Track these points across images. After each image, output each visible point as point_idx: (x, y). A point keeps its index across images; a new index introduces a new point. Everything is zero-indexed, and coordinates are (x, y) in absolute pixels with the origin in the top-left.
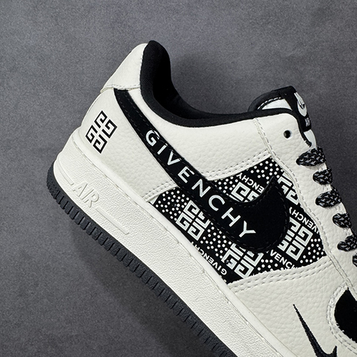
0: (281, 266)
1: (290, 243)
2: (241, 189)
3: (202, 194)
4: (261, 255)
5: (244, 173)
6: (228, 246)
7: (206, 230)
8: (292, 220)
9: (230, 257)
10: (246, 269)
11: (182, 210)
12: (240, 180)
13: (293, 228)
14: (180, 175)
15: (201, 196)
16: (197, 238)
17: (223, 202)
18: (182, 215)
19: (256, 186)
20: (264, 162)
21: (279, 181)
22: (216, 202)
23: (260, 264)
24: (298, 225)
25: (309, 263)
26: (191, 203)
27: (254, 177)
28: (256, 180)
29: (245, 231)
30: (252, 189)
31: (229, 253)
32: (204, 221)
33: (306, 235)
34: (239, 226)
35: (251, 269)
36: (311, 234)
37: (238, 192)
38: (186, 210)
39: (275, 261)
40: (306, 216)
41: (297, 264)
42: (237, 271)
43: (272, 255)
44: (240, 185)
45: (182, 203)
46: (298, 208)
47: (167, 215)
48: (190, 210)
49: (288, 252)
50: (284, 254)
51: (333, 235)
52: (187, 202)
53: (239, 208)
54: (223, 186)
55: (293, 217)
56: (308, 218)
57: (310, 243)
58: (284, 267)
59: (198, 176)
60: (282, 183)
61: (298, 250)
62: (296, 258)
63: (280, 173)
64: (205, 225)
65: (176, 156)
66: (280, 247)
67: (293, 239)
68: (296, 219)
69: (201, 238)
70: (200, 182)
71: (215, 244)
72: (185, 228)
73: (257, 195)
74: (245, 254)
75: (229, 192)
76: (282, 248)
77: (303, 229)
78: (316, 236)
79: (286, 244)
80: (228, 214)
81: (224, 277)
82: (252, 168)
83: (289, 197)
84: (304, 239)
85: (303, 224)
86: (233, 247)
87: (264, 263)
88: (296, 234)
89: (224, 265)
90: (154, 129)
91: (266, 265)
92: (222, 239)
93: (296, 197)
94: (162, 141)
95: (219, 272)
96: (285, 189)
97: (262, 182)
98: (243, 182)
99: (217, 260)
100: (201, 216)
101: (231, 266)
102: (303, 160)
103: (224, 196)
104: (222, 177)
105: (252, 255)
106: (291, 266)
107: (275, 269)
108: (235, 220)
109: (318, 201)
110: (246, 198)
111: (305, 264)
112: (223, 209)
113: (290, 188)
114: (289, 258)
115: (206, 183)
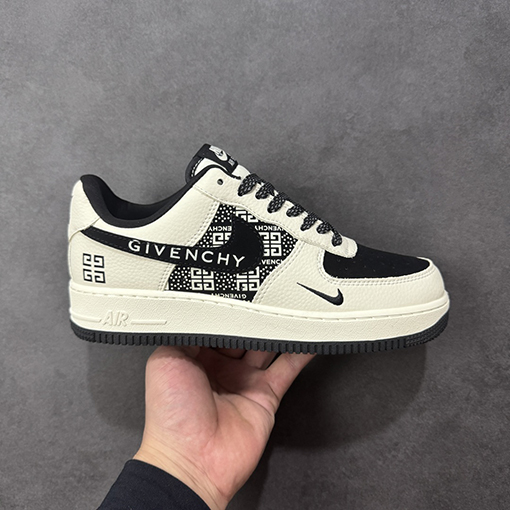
0: (274, 266)
1: (270, 248)
2: (217, 237)
3: (195, 258)
4: (258, 268)
5: (212, 225)
6: (235, 278)
7: (214, 279)
8: (261, 234)
9: (241, 284)
10: (255, 284)
11: (190, 278)
12: (213, 232)
13: (265, 238)
14: (172, 256)
15: (195, 260)
16: (213, 289)
17: (212, 253)
18: (193, 282)
19: (225, 228)
20: (218, 210)
21: (237, 215)
22: (207, 257)
23: (261, 274)
24: (267, 234)
25: (290, 252)
26: (193, 269)
27: (219, 223)
28: (222, 225)
29: (238, 261)
30: (224, 232)
31: (238, 282)
33: (277, 237)
34: (232, 260)
35: (258, 281)
36: (279, 234)
37: (217, 240)
38: (193, 277)
39: (269, 266)
40: (268, 225)
41: (283, 258)
42: (251, 289)
43: (264, 263)
44: (215, 235)
45: (186, 274)
46: (260, 223)
47: (183, 290)
48: (195, 274)
49: (273, 255)
50: (270, 258)
51: (293, 225)
52: (190, 270)
53: (224, 250)
54: (204, 243)
55: (261, 231)
56: (271, 225)
57: (282, 240)
58: (276, 265)
59: (184, 249)
60: (240, 215)
61: (277, 249)
62: (280, 254)
63: (234, 210)
64: (212, 276)
65: (160, 246)
66: (265, 255)
67: (270, 244)
68: (264, 231)
69: (216, 287)
70: (188, 251)
71: (226, 283)
72: (201, 289)
73: (230, 234)
74: (248, 275)
75: (211, 244)
76: (267, 255)
77: (272, 234)
78: (283, 232)
79: (268, 250)
80: (220, 258)
81: (246, 299)
82: (214, 219)
83: (250, 221)
84: (277, 239)
85: (270, 231)
86: (238, 276)
87: (263, 272)
88: (270, 240)
89: (241, 292)
90: (132, 239)
91: (265, 272)
92: (228, 277)
93: (254, 218)
94: (143, 244)
95: (242, 299)
96: (244, 217)
97: (226, 223)
98: (215, 232)
99: (235, 292)
100: (205, 273)
101: (245, 289)
102: (242, 192)
103: (210, 249)
104: (200, 238)
105: (252, 272)
106: (280, 262)
107: (271, 270)
108: (227, 260)
109: (270, 211)
110: (224, 240)
111: (288, 254)
112: (215, 258)
113: (247, 214)
114: (276, 258)
115: (192, 249)
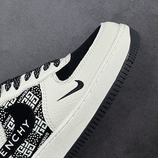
0: (41, 107)
1: (32, 102)
3: (12, 145)
4: (36, 117)
5: (3, 124)
6: (35, 132)
7: (29, 142)
8: (22, 102)
9: (39, 131)
10: (43, 124)
11: (22, 154)
12: (6, 126)
13: (26, 101)
14: (4, 156)
15: (13, 145)
17: (15, 135)
18: (25, 153)
19: (9, 118)
21: (7, 107)
22: (15, 138)
23: (40, 118)
24: (25, 98)
25: (41, 93)
27: (5, 119)
28: (6, 118)
29: (26, 124)
30: (10, 120)
31: (37, 132)
32: (26, 143)
33: (29, 94)
34: (25, 127)
35: (43, 122)
36: (30, 92)
37: (11, 127)
38: (22, 152)
39: (39, 110)
40: (21, 95)
41: (41, 99)
42: (45, 128)
43: (36, 112)
44: (8, 126)
45: (19, 154)
46: (18, 98)
48: (22, 150)
49: (35, 104)
50: (36, 106)
51: (33, 81)
52: (18, 151)
54: (9, 134)
56: (23, 93)
57: (33, 93)
58: (41, 105)
61: (35, 99)
62: (38, 99)
63: (3, 107)
64: (27, 143)
66: (33, 108)
67: (30, 101)
68: (22, 99)
69: (34, 145)
70: (7, 146)
71: (35, 138)
73: (12, 118)
74: (37, 124)
75: (11, 131)
76: (33, 106)
77: (27, 96)
78: (30, 90)
79: (32, 104)
80: (20, 132)
81: (50, 134)
82: (1, 120)
83: (13, 103)
84: (31, 95)
85: (25, 96)
86: (34, 130)
87: (40, 115)
88: (28, 99)
89: (44, 134)
92: (32, 135)
93: (14, 100)
95: (49, 136)
96: (10, 105)
97: (7, 116)
98: (7, 124)
99: (42, 137)
101: (43, 131)
104: (5, 135)
105: (37, 121)
106: (41, 102)
107: (42, 110)
108: (22, 129)
109: (17, 88)
111: (41, 95)
112: (18, 135)
113: (10, 102)
114: (38, 103)
115: (7, 143)
